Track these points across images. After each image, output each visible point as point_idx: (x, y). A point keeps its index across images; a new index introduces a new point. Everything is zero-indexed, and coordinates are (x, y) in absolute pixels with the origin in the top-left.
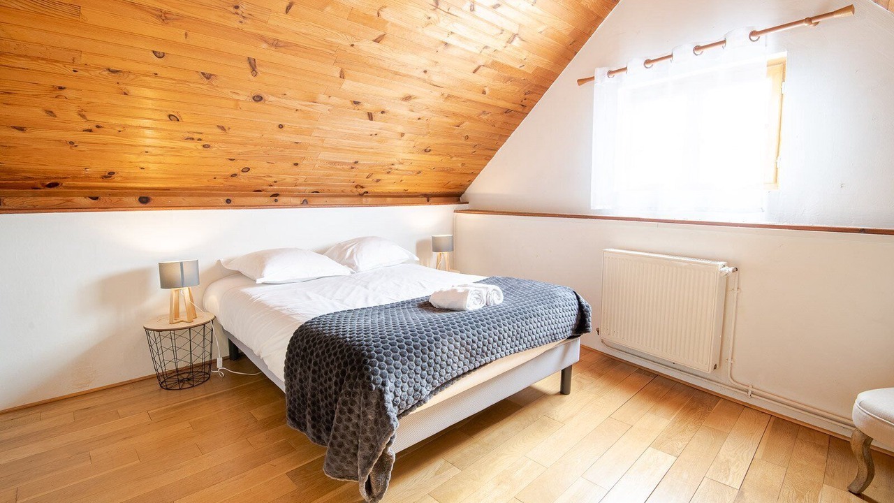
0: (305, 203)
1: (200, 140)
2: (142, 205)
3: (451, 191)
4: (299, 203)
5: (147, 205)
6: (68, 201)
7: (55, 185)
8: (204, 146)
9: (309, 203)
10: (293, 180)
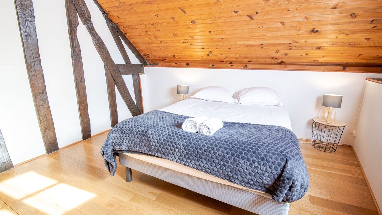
0: (246, 67)
1: (188, 42)
2: (187, 66)
3: (369, 62)
4: (243, 67)
5: (188, 66)
6: (170, 64)
7: (165, 59)
8: (190, 44)
9: (248, 67)
10: (234, 56)
